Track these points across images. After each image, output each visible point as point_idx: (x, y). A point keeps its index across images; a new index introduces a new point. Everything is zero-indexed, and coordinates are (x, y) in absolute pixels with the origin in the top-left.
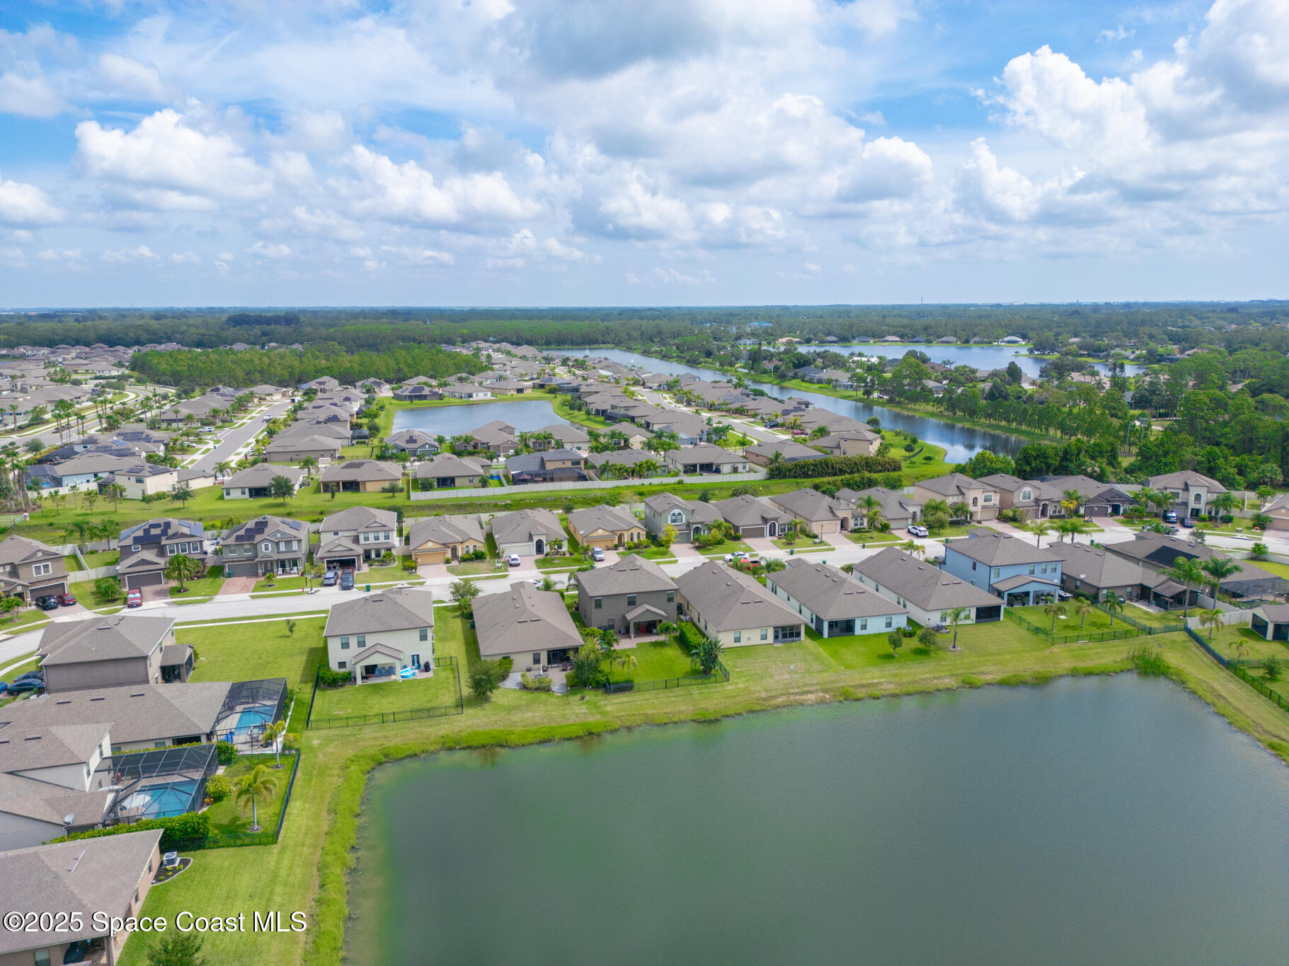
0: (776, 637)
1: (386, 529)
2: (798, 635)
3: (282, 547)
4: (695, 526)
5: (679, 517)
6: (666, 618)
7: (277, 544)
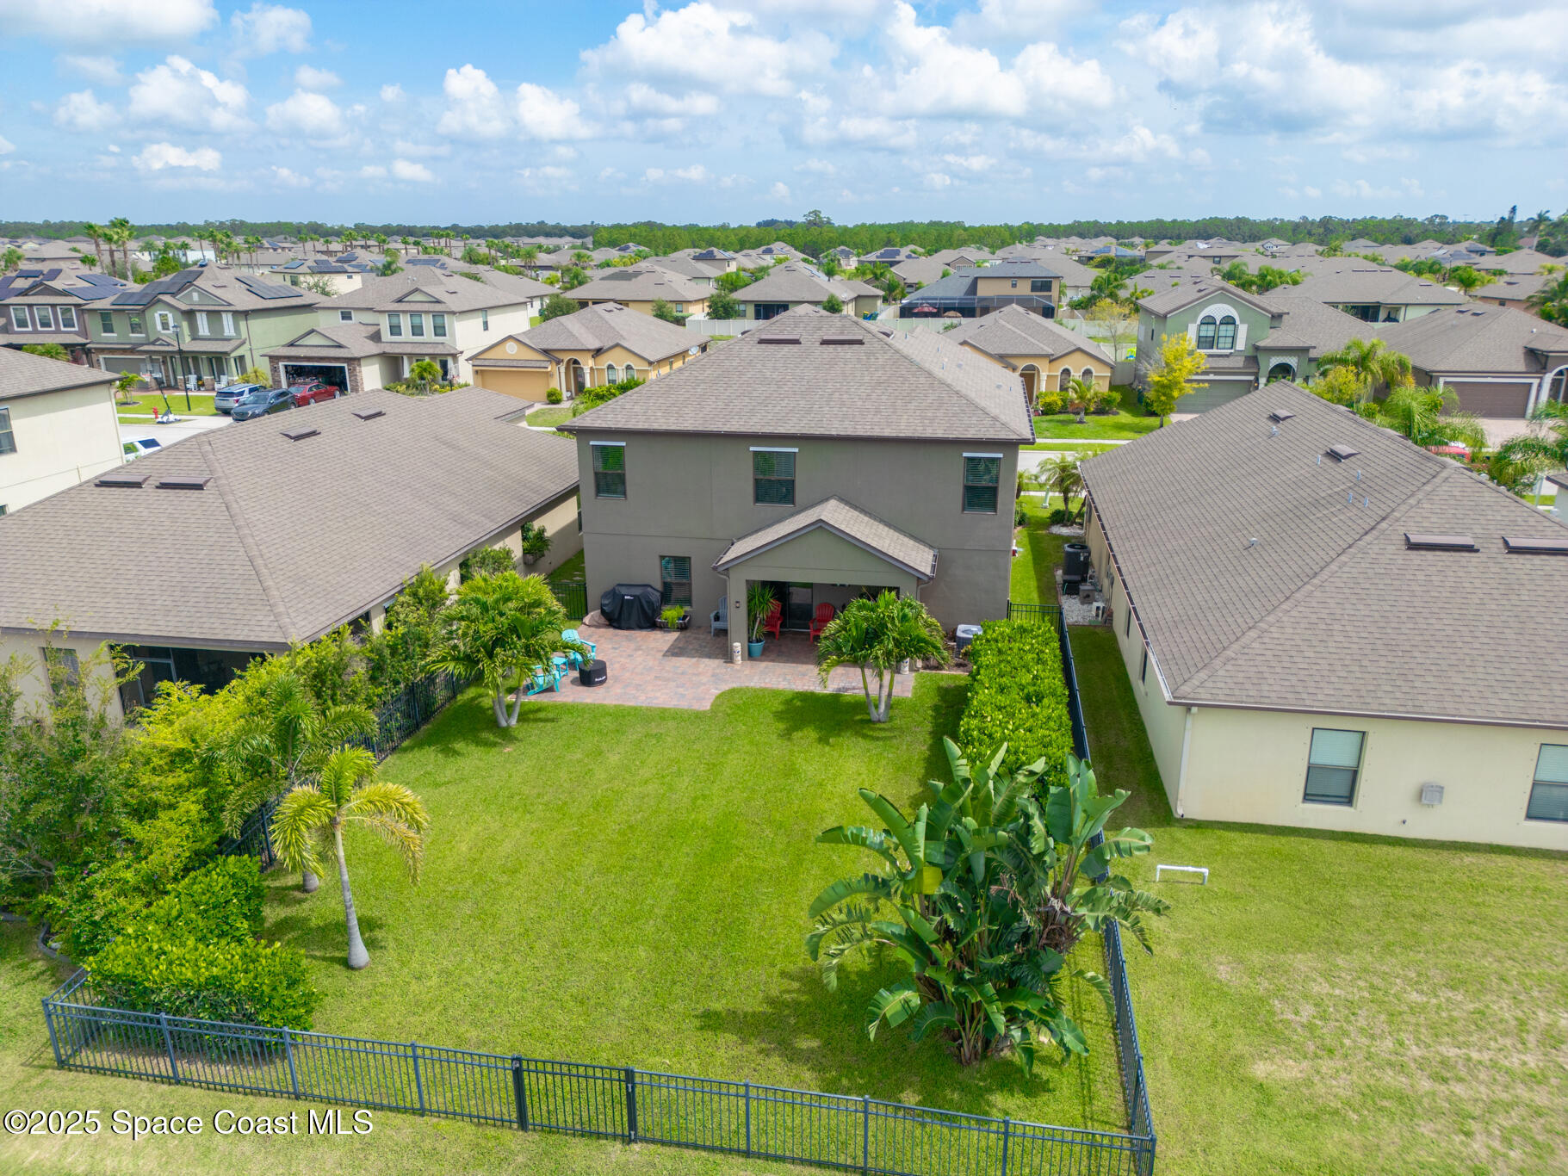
1: (438, 307)
3: (203, 327)
4: (1275, 361)
5: (1226, 330)
6: (918, 582)
7: (190, 315)
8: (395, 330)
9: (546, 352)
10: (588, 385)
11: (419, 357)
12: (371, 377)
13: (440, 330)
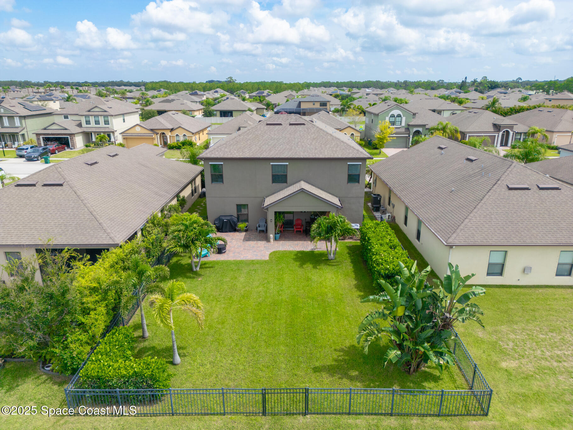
1: (105, 113)
3: (6, 123)
4: (415, 129)
5: (398, 119)
6: (337, 208)
7: (1, 119)
8: (88, 122)
9: (152, 130)
10: (169, 142)
11: (98, 133)
12: (79, 141)
13: (107, 122)
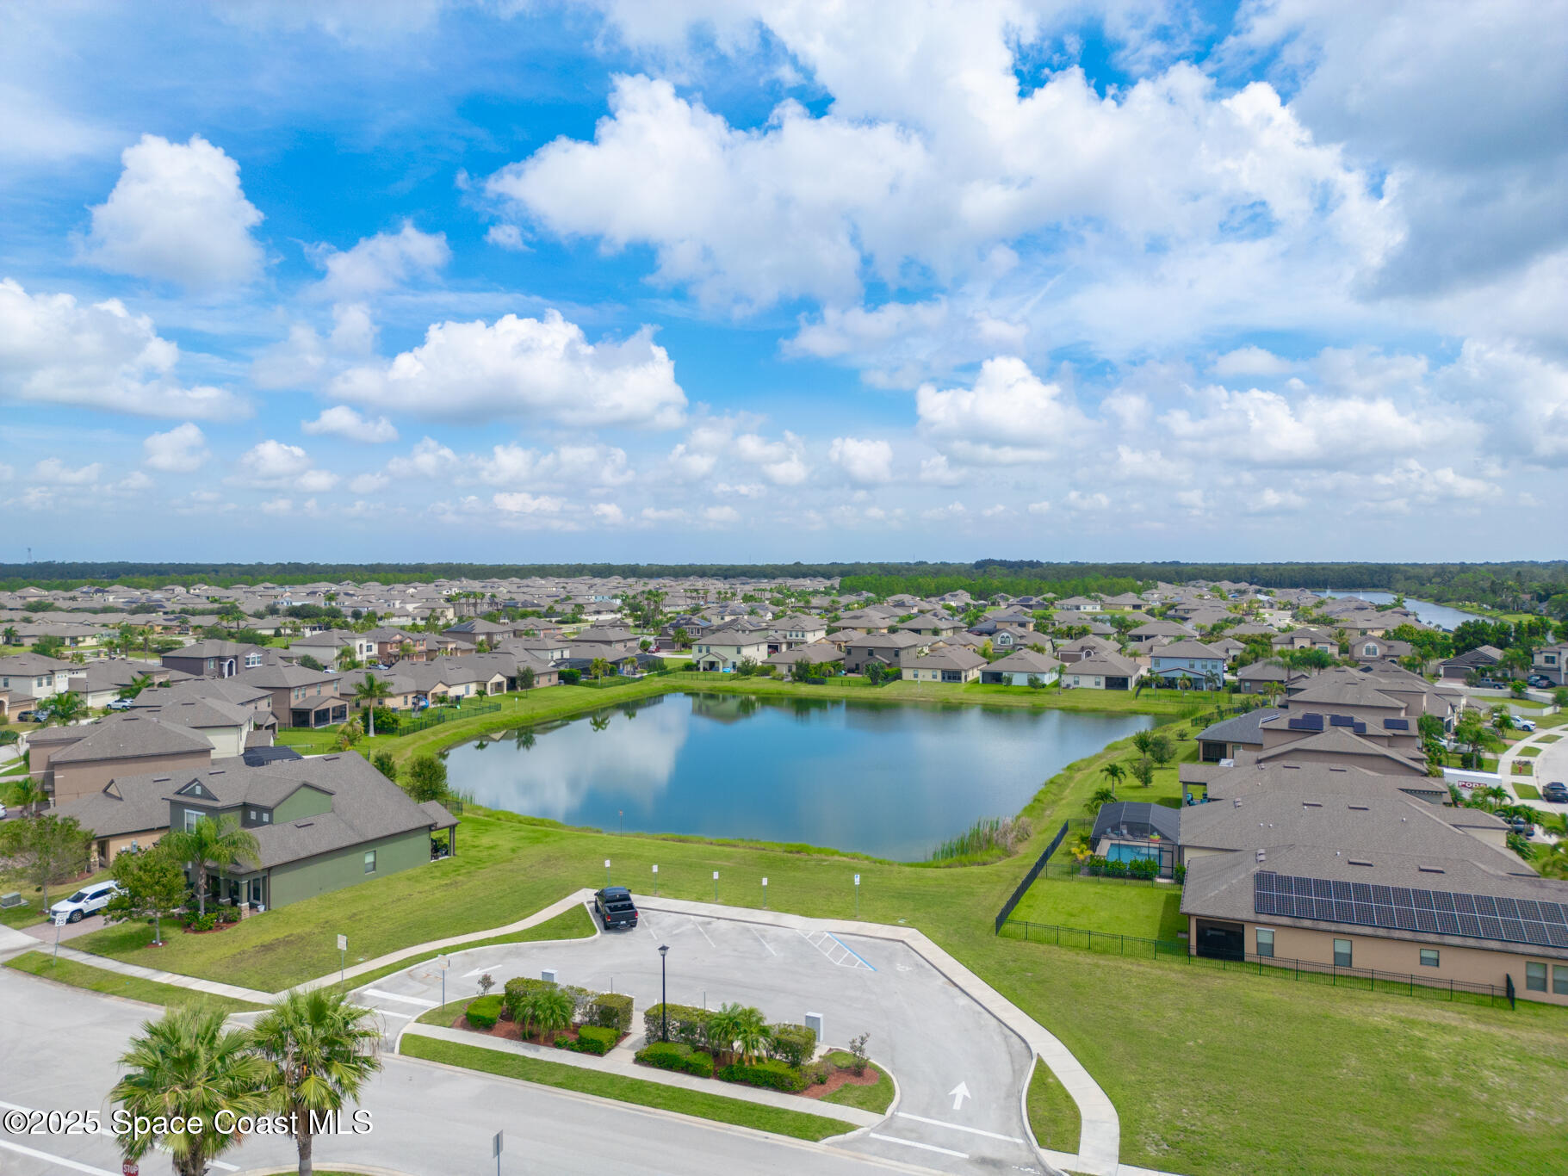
0: (943, 678)
2: (960, 679)
